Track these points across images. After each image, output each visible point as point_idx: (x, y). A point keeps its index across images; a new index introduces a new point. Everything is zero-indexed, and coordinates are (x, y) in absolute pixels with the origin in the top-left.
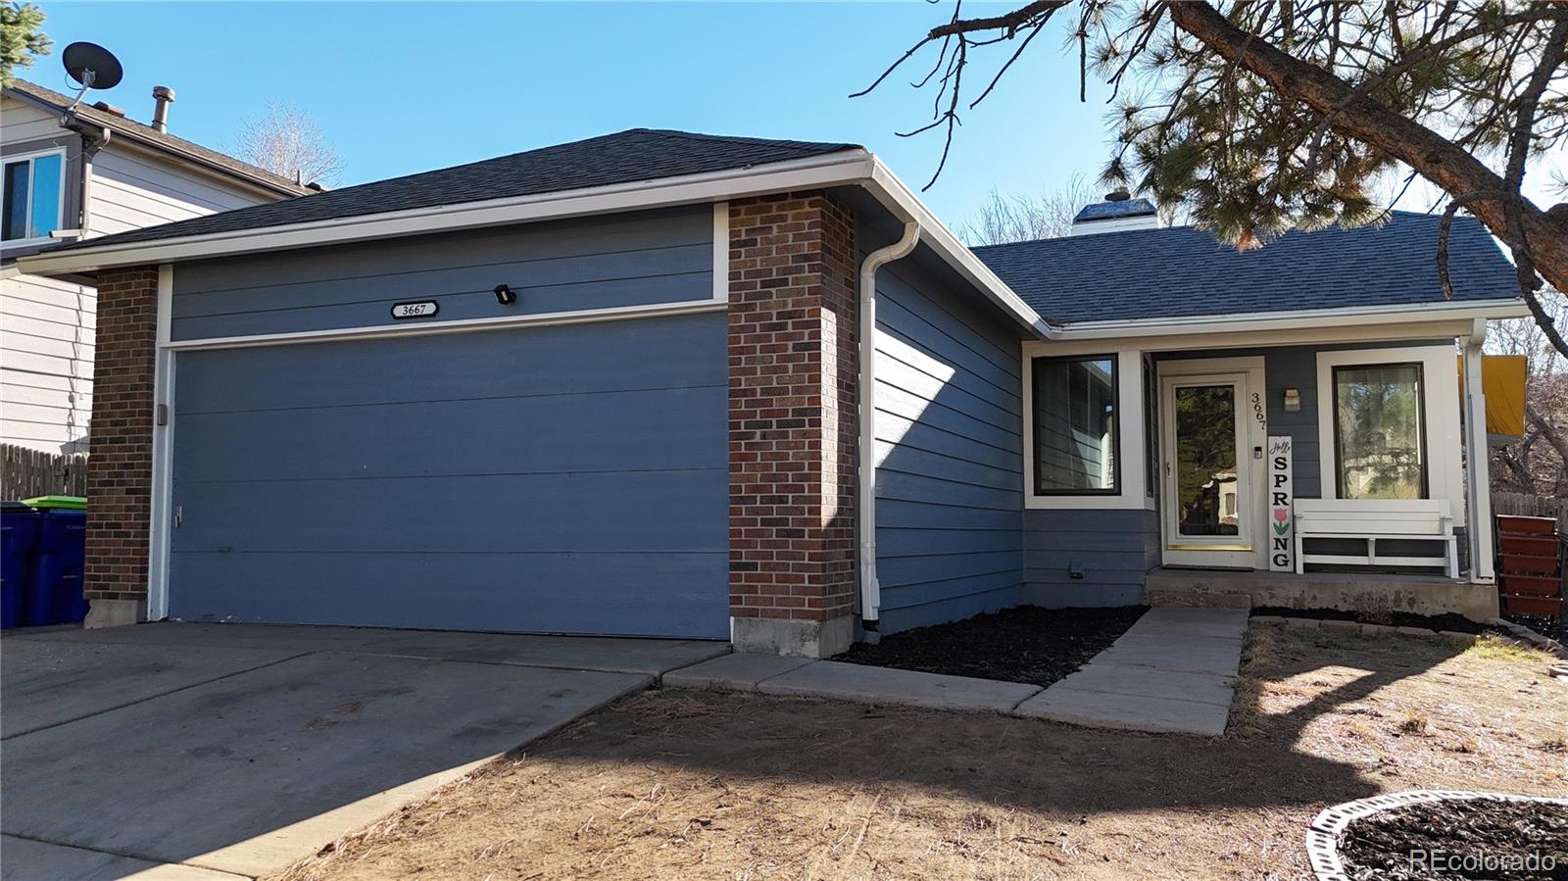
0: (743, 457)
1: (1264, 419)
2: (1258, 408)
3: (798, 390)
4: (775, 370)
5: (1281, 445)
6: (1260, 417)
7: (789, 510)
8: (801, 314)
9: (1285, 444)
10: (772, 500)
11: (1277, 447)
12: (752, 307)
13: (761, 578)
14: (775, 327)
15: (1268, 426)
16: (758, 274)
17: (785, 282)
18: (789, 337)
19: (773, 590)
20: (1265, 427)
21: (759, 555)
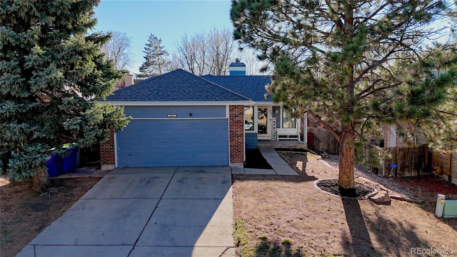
0: (232, 141)
2: (271, 112)
3: (240, 132)
4: (237, 129)
6: (271, 114)
7: (239, 148)
8: (241, 121)
10: (236, 147)
11: (274, 119)
12: (233, 119)
13: (235, 157)
14: (237, 122)
16: (234, 115)
17: (238, 116)
18: (239, 124)
19: (237, 159)
20: (272, 116)
21: (234, 154)
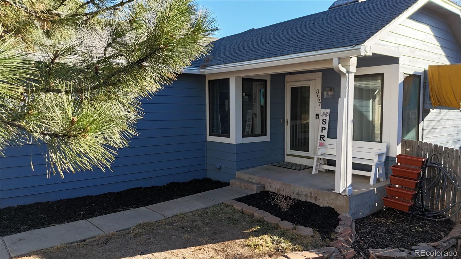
1: (320, 101)
2: (318, 96)
5: (325, 113)
6: (319, 100)
9: (327, 113)
11: (324, 114)
15: (321, 104)
20: (320, 105)
